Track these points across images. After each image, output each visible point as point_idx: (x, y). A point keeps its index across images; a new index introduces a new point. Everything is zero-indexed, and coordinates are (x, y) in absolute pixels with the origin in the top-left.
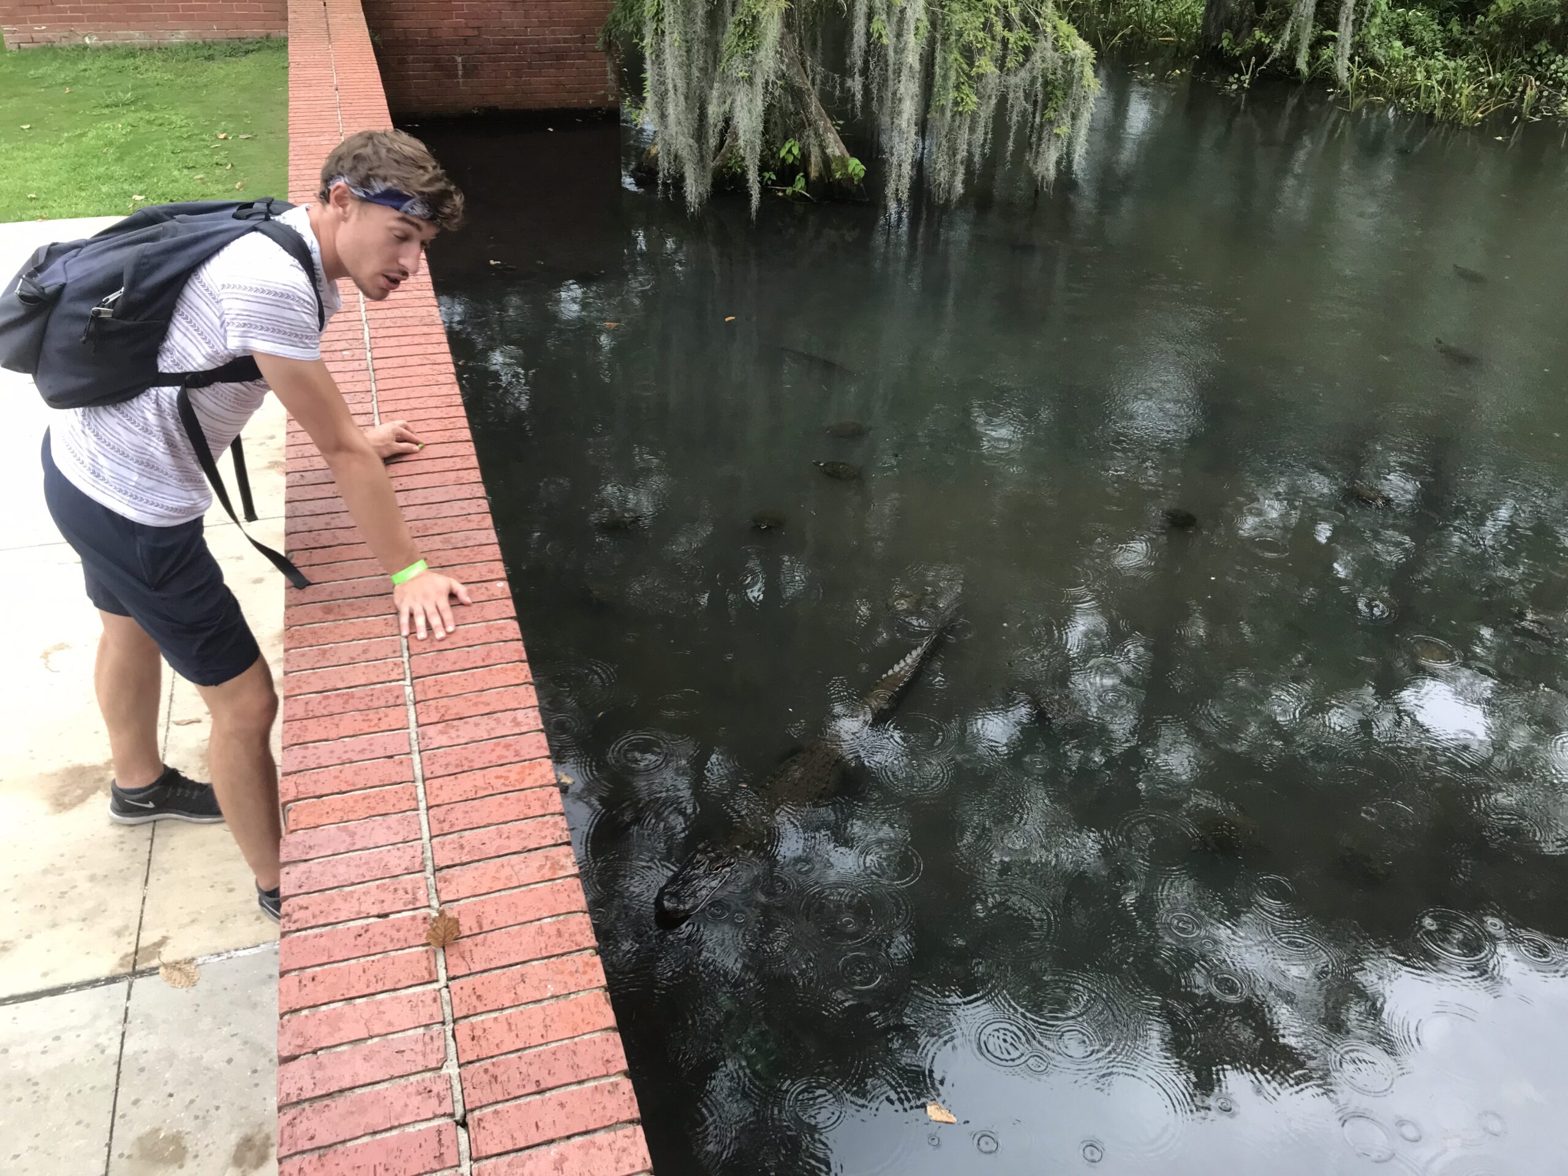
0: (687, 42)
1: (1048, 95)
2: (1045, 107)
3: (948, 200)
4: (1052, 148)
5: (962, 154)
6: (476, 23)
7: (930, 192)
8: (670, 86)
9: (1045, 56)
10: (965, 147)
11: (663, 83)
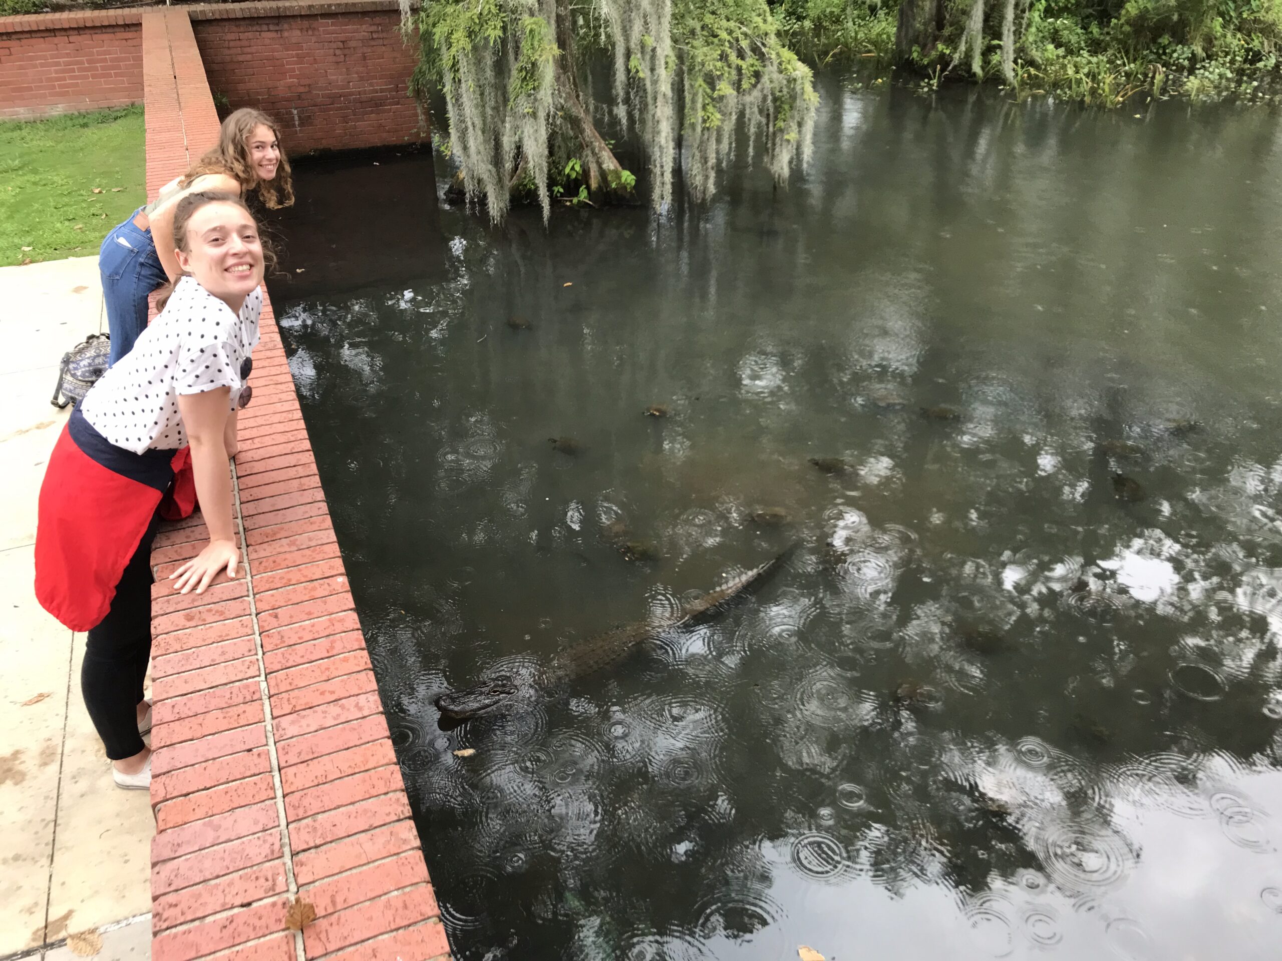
0: (480, 87)
1: (778, 110)
2: (776, 118)
3: (704, 199)
4: (784, 151)
5: (712, 161)
6: (307, 82)
7: (689, 193)
8: (469, 124)
9: (772, 78)
10: (714, 155)
11: (463, 121)
